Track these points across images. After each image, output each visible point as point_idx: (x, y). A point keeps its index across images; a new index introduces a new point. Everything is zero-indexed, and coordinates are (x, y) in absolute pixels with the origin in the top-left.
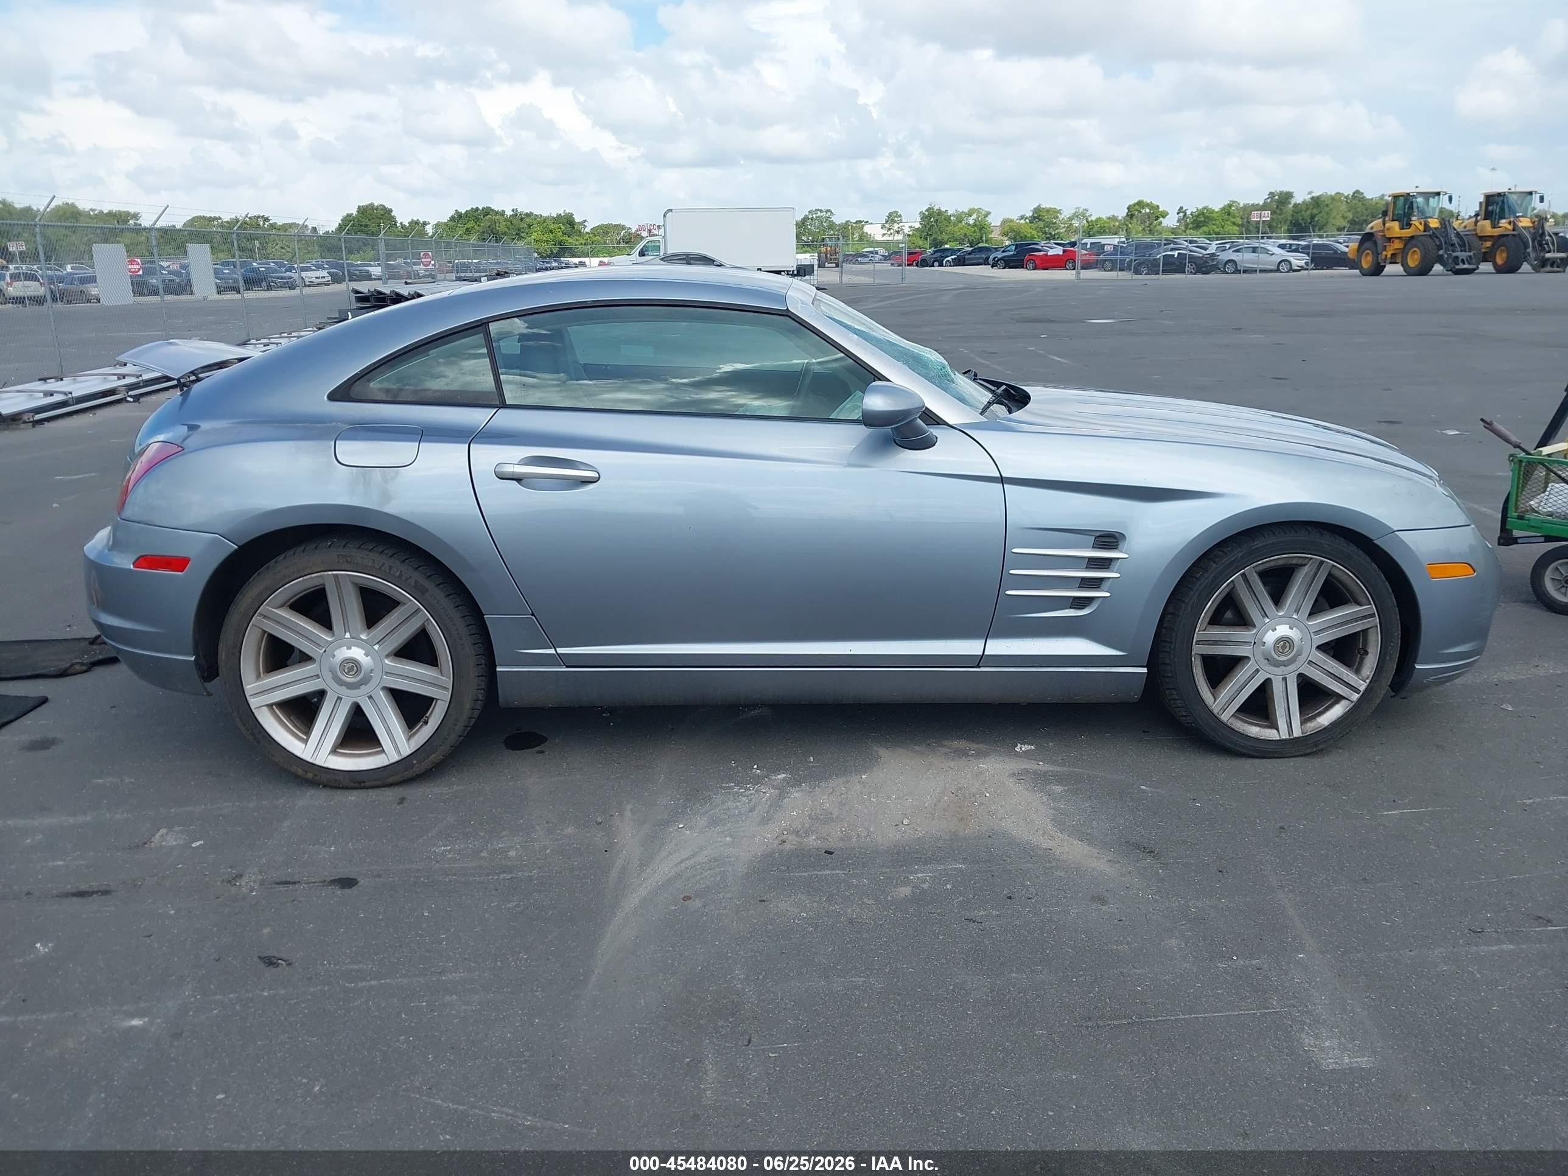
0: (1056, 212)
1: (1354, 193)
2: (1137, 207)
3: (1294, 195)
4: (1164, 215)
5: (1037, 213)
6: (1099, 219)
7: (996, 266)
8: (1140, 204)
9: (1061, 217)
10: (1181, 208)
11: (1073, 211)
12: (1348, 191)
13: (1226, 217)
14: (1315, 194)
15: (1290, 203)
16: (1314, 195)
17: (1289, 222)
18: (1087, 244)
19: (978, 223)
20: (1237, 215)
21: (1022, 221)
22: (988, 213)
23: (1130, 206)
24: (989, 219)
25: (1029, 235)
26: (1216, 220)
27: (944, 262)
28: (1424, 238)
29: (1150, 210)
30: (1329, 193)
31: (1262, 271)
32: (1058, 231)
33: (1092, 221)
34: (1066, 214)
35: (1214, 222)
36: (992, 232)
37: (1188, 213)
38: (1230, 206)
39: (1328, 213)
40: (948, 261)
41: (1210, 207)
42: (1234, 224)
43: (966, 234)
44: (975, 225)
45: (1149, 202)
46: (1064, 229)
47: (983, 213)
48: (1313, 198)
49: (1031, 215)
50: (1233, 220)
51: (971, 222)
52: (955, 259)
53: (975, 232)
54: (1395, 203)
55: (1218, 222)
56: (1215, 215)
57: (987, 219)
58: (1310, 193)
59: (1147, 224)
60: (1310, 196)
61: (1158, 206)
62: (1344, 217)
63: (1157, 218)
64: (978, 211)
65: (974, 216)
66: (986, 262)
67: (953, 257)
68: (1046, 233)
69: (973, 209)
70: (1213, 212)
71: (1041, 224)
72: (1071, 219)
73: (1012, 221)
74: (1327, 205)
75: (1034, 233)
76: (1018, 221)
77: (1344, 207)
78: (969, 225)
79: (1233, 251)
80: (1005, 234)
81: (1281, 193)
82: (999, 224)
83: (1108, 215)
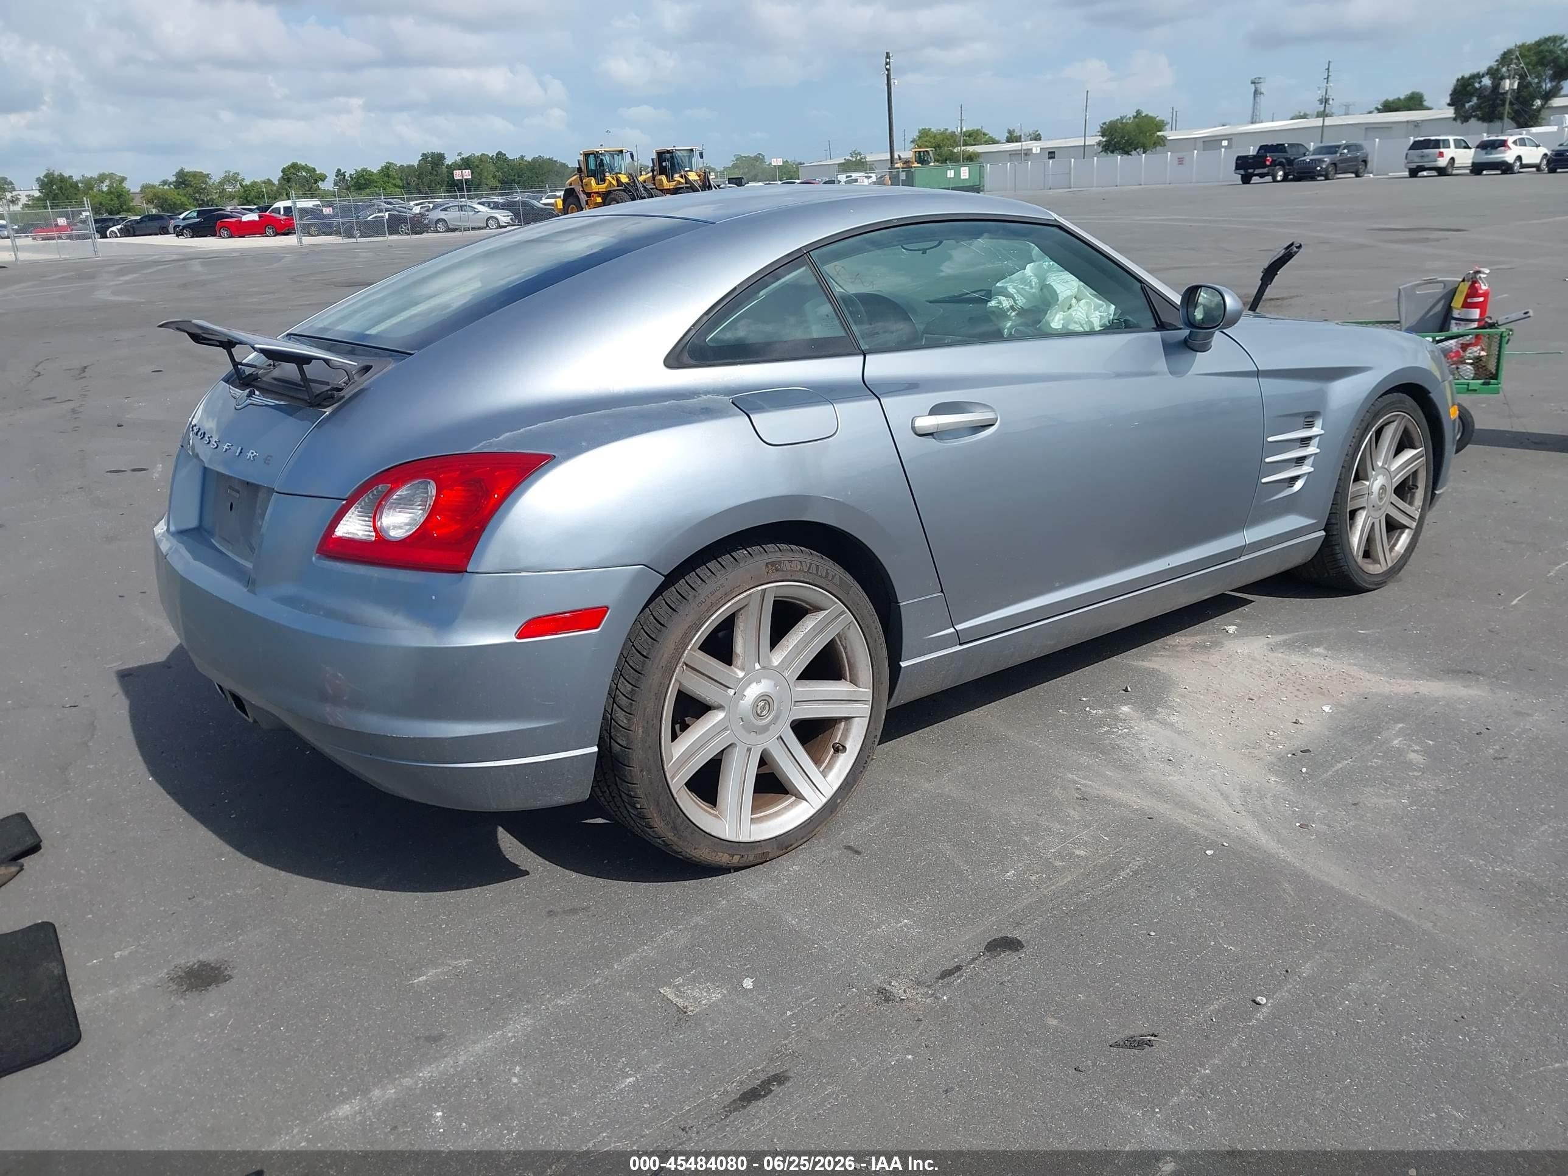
0: (205, 177)
1: (497, 154)
2: (292, 170)
3: (446, 156)
4: (323, 178)
5: (181, 178)
6: (254, 184)
7: (182, 235)
8: (294, 166)
9: (210, 182)
10: (339, 170)
11: (223, 176)
12: (492, 153)
13: (386, 179)
14: (465, 156)
15: (443, 164)
16: (463, 156)
17: (446, 182)
18: (279, 209)
19: (112, 190)
20: (396, 176)
21: (166, 187)
22: (123, 179)
23: (284, 169)
24: (127, 185)
25: (179, 202)
26: (376, 182)
27: (108, 233)
28: (621, 192)
29: (306, 172)
30: (476, 155)
31: (473, 229)
32: (211, 197)
33: (247, 186)
34: (216, 177)
35: (375, 185)
36: (133, 199)
37: (347, 175)
38: (387, 168)
39: (480, 174)
40: (113, 231)
41: (369, 169)
42: (395, 185)
43: (101, 204)
44: (110, 192)
45: (303, 164)
46: (217, 196)
47: (117, 178)
48: (462, 159)
49: (175, 180)
50: (394, 182)
51: (105, 189)
52: (121, 228)
53: (112, 200)
54: (587, 161)
55: (379, 185)
56: (375, 178)
57: (124, 185)
58: (459, 154)
59: (307, 188)
60: (459, 157)
61: (314, 169)
62: (494, 177)
63: (316, 182)
64: (111, 176)
65: (107, 183)
66: (164, 231)
67: (119, 227)
68: (197, 200)
69: (104, 174)
70: (371, 174)
71: (190, 190)
72: (222, 183)
73: (153, 187)
74: (477, 166)
75: (184, 199)
76: (161, 187)
77: (492, 168)
78: (103, 192)
79: (441, 210)
80: (149, 202)
81: (433, 154)
82: (138, 190)
83: (263, 180)
